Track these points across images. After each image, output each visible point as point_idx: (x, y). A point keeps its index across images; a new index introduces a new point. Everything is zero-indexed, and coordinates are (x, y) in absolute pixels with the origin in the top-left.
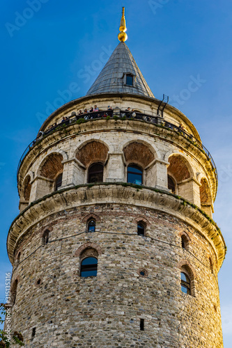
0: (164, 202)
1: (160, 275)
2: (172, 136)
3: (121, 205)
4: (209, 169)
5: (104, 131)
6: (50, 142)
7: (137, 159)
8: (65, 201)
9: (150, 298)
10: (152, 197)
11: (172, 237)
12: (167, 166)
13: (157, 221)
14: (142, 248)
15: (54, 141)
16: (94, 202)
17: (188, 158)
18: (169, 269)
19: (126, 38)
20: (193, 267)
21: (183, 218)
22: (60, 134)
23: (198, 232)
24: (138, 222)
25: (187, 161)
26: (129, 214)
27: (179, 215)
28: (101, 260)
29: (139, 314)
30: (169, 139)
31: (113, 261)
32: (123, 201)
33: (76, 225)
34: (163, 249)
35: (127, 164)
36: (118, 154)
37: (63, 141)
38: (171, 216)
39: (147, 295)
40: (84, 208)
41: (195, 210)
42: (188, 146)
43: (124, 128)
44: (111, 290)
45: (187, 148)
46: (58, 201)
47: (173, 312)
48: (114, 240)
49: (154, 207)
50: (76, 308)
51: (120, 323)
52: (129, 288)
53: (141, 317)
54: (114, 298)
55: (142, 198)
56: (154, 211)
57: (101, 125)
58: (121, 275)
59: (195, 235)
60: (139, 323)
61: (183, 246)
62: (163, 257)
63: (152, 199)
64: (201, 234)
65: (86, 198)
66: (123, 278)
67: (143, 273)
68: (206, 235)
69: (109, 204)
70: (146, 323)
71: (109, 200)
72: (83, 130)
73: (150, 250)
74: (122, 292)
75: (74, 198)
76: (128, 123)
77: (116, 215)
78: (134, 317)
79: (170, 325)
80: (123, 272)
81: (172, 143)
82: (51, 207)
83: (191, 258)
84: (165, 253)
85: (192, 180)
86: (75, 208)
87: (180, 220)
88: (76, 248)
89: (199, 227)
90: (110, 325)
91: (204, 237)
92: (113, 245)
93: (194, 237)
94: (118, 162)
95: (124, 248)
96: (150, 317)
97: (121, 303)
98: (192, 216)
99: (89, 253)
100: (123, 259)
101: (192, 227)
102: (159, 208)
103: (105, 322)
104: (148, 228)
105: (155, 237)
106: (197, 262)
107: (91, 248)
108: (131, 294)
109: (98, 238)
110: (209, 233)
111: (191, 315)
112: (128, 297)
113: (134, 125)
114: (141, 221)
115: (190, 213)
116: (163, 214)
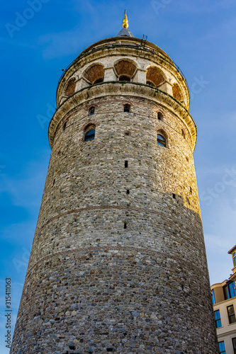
0: (143, 92)
1: (140, 134)
2: (149, 55)
3: (112, 96)
4: (180, 79)
5: (101, 58)
6: (70, 74)
7: (126, 73)
8: (75, 101)
9: (133, 148)
10: (133, 88)
11: (150, 112)
12: (146, 73)
13: (138, 104)
14: (127, 119)
15: (72, 73)
16: (94, 97)
17: (163, 69)
18: (147, 131)
19: (127, 26)
20: (167, 131)
21: (159, 102)
22: (75, 67)
23: (171, 112)
24: (124, 105)
25: (161, 71)
26: (117, 101)
27: (154, 99)
28: (98, 129)
29: (123, 158)
30: (147, 57)
31: (106, 129)
32: (114, 94)
33: (82, 113)
34: (143, 119)
35: (119, 76)
36: (110, 68)
37: (76, 71)
38: (149, 100)
39: (131, 146)
40: (88, 102)
41: (166, 96)
42: (162, 62)
43: (115, 53)
44: (104, 146)
45: (161, 63)
46: (71, 103)
47: (150, 156)
48: (107, 117)
49: (136, 95)
50: (80, 160)
51: (110, 164)
52: (117, 143)
53: (126, 159)
54: (106, 150)
55: (126, 90)
56: (136, 97)
57: (99, 54)
58: (111, 136)
59: (168, 113)
60: (124, 163)
61: (159, 119)
62: (143, 124)
63: (134, 90)
64: (173, 113)
65: (88, 97)
66: (112, 137)
67: (127, 134)
68: (179, 116)
69: (103, 97)
70: (129, 163)
71: (104, 94)
72: (88, 60)
73: (132, 120)
74: (111, 146)
75: (81, 98)
76: (117, 50)
77: (109, 102)
78: (120, 160)
79: (148, 164)
80: (113, 134)
81: (150, 60)
82: (68, 108)
83: (165, 126)
84: (145, 122)
85: (166, 82)
86: (82, 104)
87: (156, 103)
88: (81, 126)
89: (172, 109)
90: (103, 166)
91: (176, 115)
92: (106, 119)
93: (168, 114)
94: (111, 72)
95: (113, 120)
96: (133, 159)
97: (110, 152)
98: (165, 100)
99: (90, 128)
100: (113, 126)
101: (166, 108)
102: (141, 95)
103: (99, 165)
104: (132, 107)
105: (137, 112)
106: (170, 129)
107: (91, 124)
108: (118, 147)
109: (96, 117)
110: (180, 114)
111: (165, 159)
112: (116, 148)
113: (121, 50)
114: (127, 104)
115: (163, 98)
116: (143, 99)
